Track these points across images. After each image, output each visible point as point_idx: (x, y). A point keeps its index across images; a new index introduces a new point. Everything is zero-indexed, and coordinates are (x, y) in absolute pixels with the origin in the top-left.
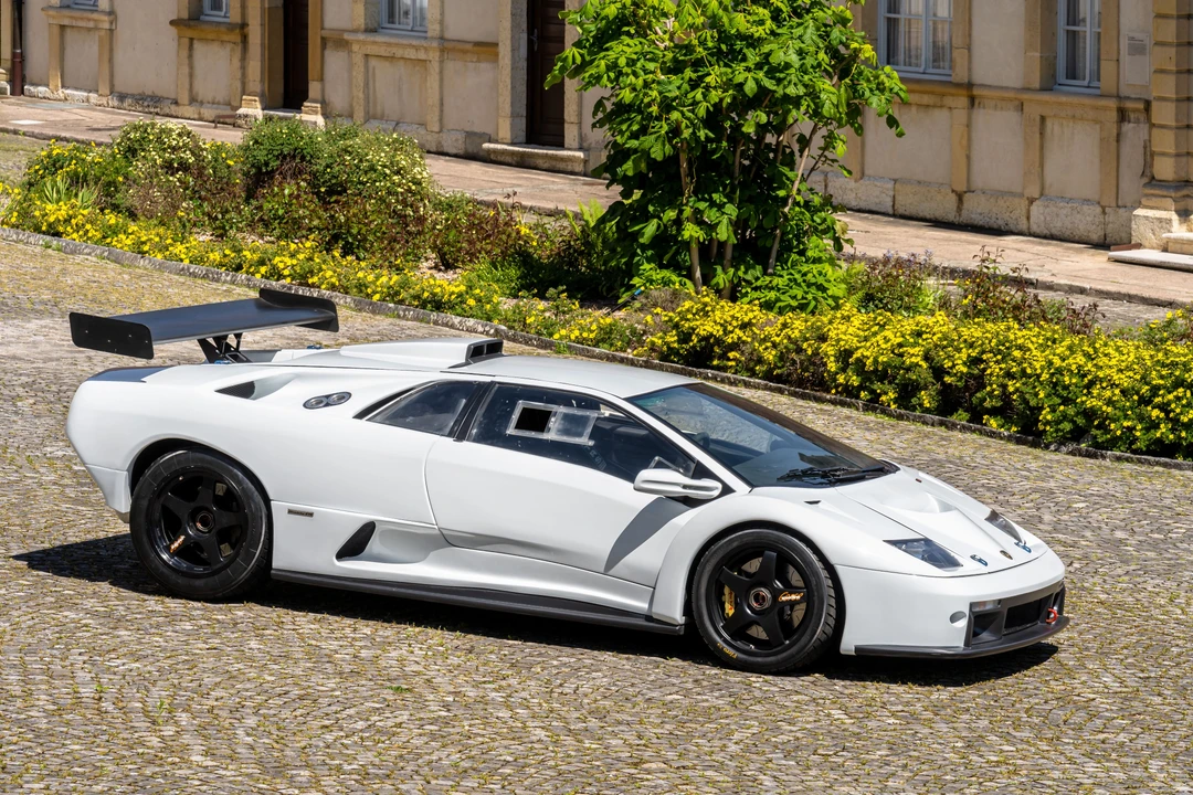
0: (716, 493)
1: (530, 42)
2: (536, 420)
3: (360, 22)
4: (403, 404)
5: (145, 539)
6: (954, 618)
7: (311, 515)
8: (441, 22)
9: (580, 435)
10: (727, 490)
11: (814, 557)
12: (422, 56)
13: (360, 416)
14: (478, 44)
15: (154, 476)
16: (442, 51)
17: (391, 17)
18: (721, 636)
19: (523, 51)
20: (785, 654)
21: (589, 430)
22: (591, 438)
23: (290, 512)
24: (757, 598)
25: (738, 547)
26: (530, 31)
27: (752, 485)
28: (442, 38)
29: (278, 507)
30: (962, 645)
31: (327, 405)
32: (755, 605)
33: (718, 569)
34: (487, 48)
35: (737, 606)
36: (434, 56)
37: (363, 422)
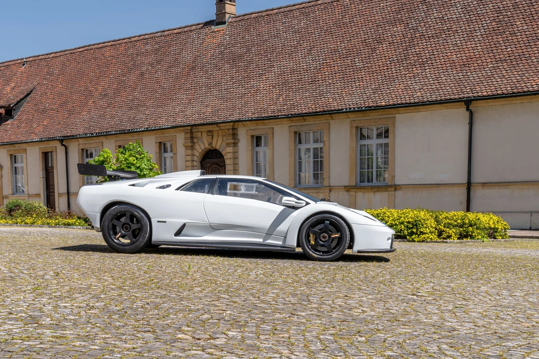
0: (304, 205)
1: (47, 193)
2: (235, 188)
3: (11, 193)
4: (189, 186)
5: (108, 235)
6: (388, 239)
7: (165, 222)
8: (28, 191)
9: (252, 191)
10: (307, 204)
11: (343, 222)
12: (24, 198)
13: (178, 189)
14: (36, 194)
15: (110, 214)
16: (28, 196)
17: (17, 192)
18: (311, 250)
19: (46, 195)
20: (334, 255)
21: (255, 189)
22: (256, 191)
23: (158, 222)
24: (324, 237)
25: (315, 221)
26: (47, 191)
27: (316, 202)
28: (28, 194)
29: (154, 221)
30: (389, 248)
31: (164, 188)
32: (323, 239)
33: (308, 228)
34: (38, 195)
35: (316, 240)
36: (27, 198)
37: (179, 191)
